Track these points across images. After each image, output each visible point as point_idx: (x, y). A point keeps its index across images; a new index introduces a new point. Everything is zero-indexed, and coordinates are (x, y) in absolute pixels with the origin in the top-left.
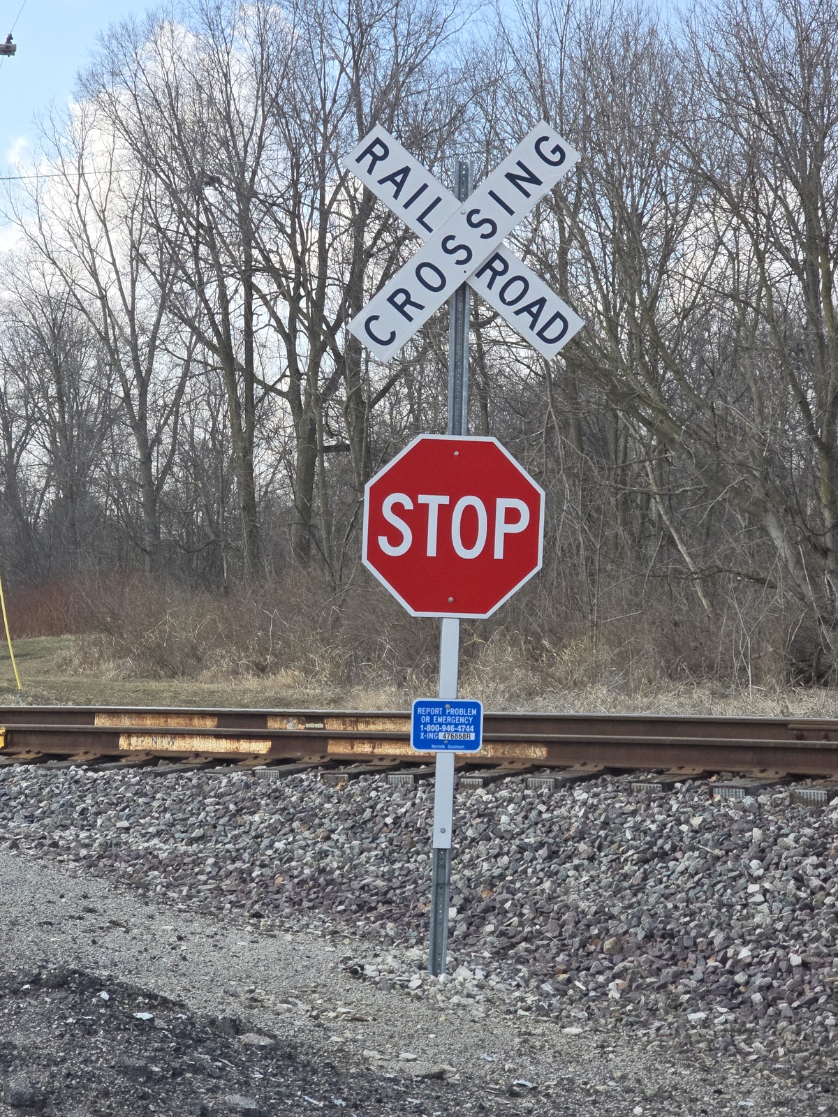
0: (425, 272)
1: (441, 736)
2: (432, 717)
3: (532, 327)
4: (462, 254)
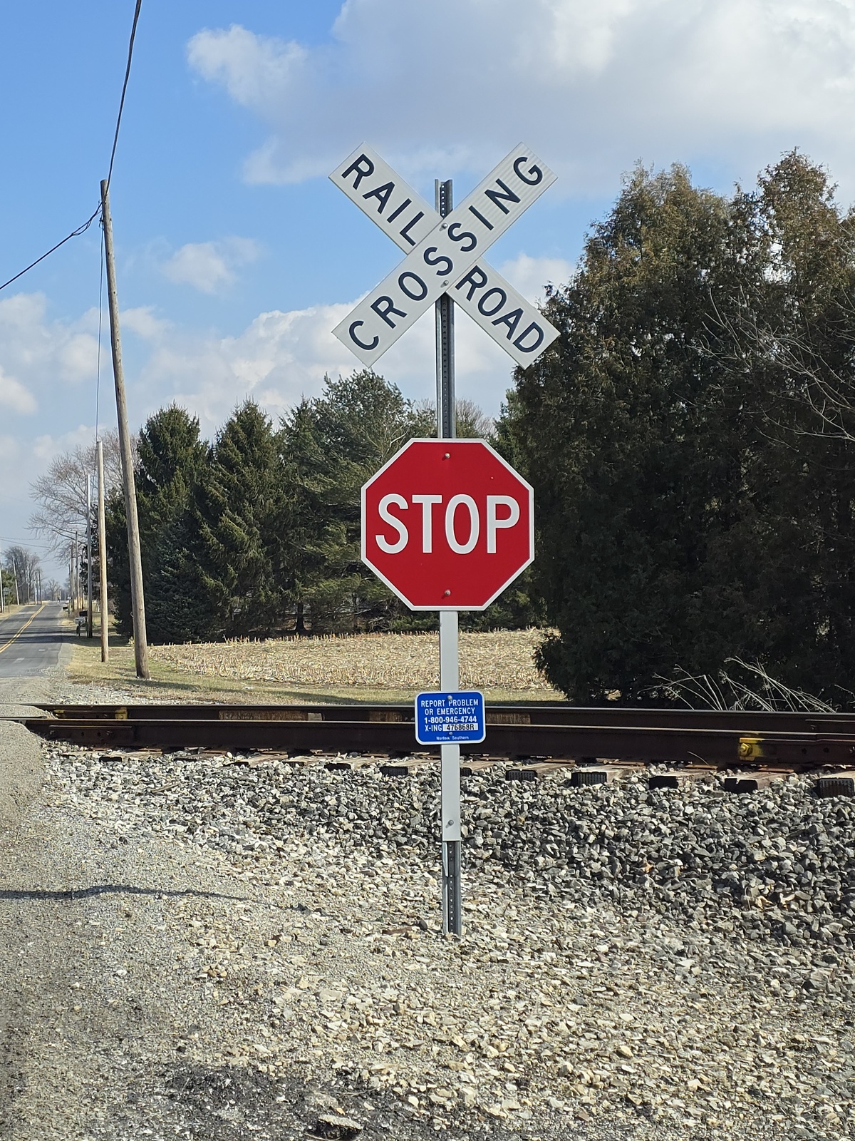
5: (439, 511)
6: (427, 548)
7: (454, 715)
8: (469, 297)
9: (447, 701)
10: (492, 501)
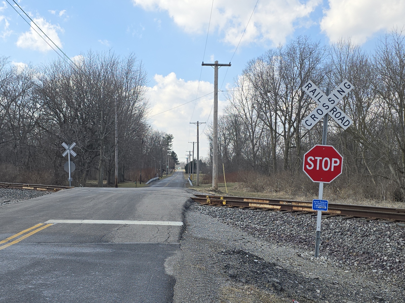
0: (319, 111)
1: (319, 207)
2: (317, 203)
3: (342, 123)
4: (327, 107)
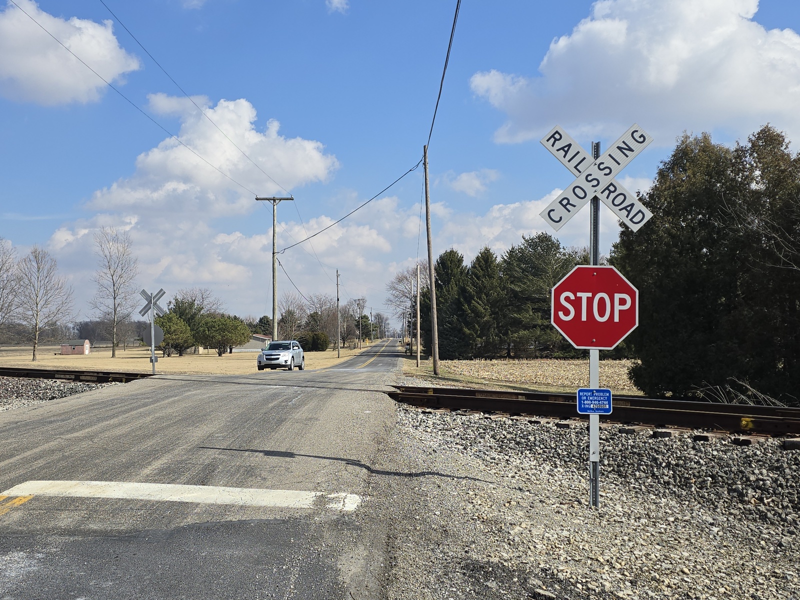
5: (590, 301)
6: (584, 318)
7: (596, 400)
8: (607, 198)
9: (593, 393)
10: (617, 296)
